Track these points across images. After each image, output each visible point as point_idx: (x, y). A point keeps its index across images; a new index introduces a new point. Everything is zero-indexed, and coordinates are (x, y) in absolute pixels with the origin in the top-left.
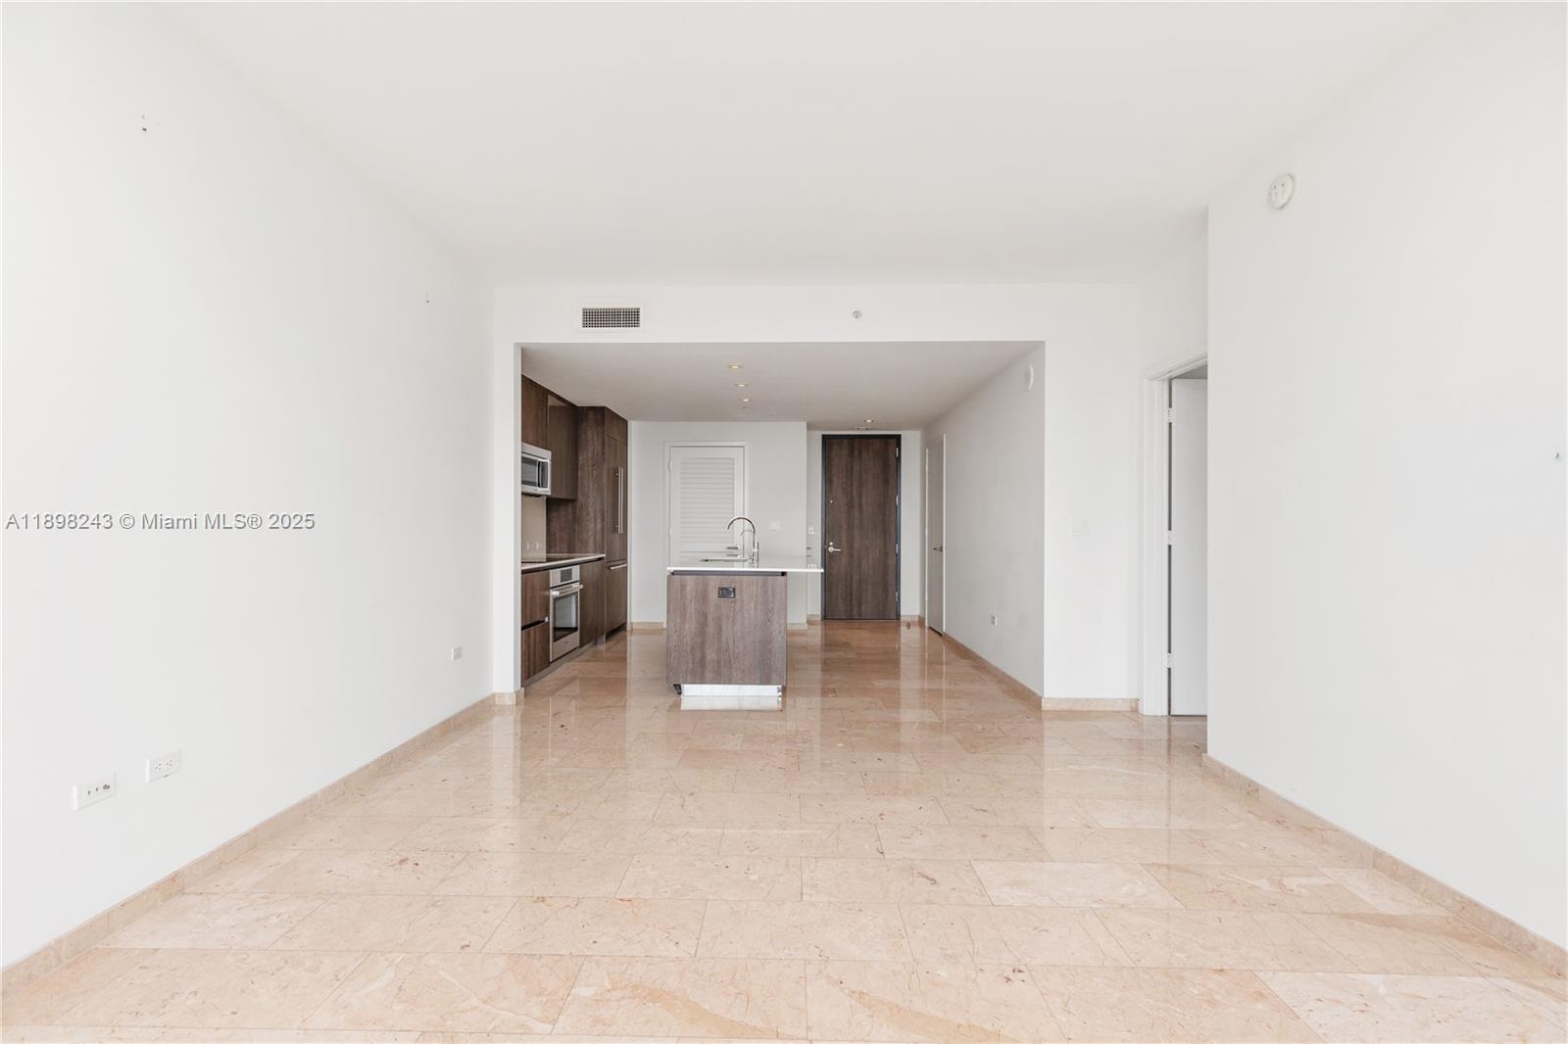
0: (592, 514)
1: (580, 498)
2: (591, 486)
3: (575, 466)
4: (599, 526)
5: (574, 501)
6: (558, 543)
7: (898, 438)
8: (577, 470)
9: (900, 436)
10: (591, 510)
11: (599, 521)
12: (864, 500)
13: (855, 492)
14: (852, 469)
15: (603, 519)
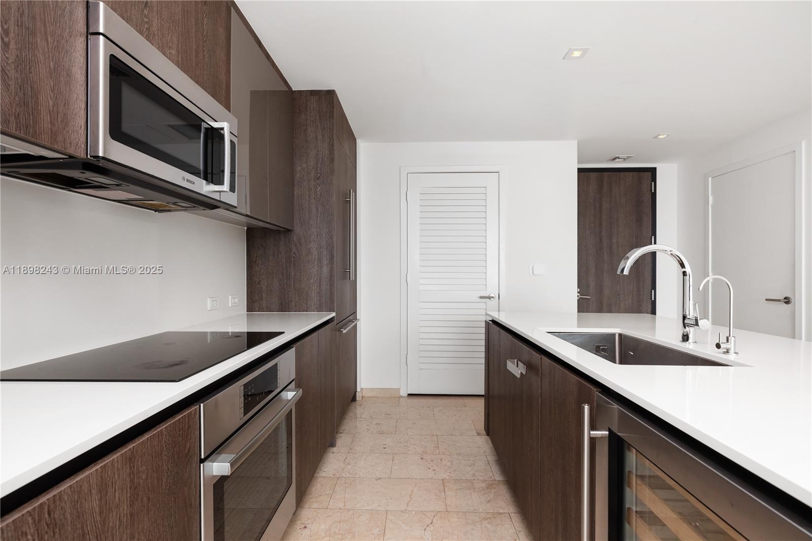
0: (315, 253)
1: (298, 229)
2: (314, 209)
3: (290, 182)
4: (325, 270)
5: (288, 231)
6: (264, 295)
7: (653, 171)
8: (293, 185)
9: (655, 169)
10: (313, 246)
11: (325, 262)
12: (614, 241)
13: (604, 233)
14: (601, 207)
15: (332, 259)
